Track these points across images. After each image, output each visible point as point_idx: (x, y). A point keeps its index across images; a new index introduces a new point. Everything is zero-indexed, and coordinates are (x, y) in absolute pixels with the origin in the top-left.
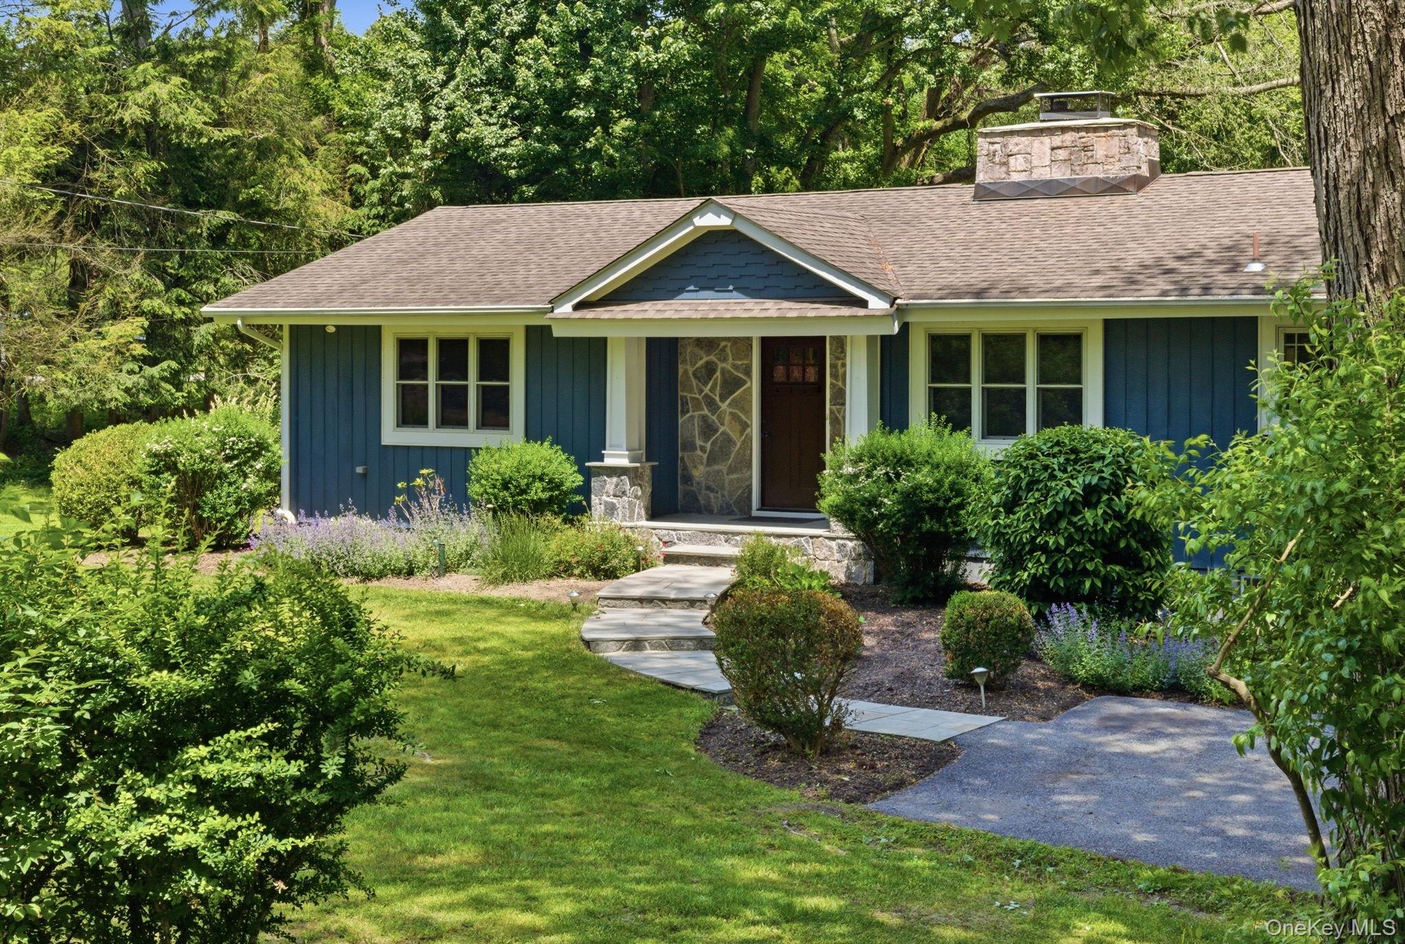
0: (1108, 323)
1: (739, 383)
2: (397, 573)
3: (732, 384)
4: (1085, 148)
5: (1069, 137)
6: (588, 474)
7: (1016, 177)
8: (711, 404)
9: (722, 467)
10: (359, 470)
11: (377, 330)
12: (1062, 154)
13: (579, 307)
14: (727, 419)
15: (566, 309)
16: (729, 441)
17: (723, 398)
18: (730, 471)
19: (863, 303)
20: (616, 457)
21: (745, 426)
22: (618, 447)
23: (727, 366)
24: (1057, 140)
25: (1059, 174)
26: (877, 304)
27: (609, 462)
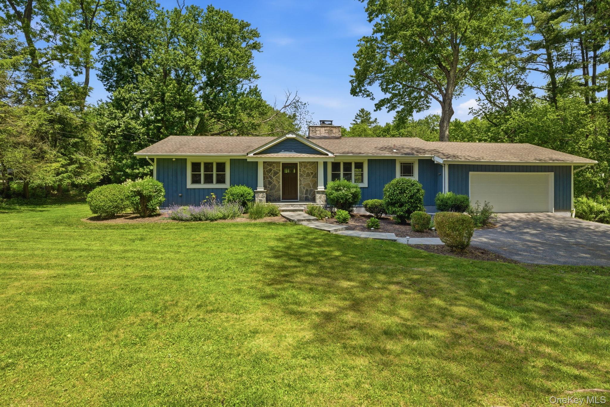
0: (369, 160)
1: (278, 173)
2: (220, 218)
3: (276, 173)
4: (331, 130)
5: (328, 128)
6: (255, 192)
7: (318, 135)
8: (271, 178)
9: (274, 191)
10: (180, 195)
11: (186, 159)
12: (327, 131)
13: (254, 154)
14: (275, 181)
15: (252, 155)
16: (275, 185)
17: (274, 176)
18: (276, 192)
19: (327, 155)
20: (260, 189)
21: (279, 182)
22: (261, 187)
23: (275, 169)
24: (326, 129)
25: (327, 135)
26: (330, 155)
27: (258, 190)
